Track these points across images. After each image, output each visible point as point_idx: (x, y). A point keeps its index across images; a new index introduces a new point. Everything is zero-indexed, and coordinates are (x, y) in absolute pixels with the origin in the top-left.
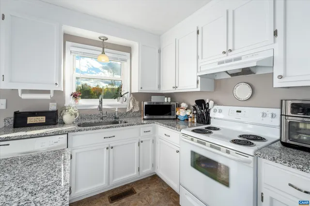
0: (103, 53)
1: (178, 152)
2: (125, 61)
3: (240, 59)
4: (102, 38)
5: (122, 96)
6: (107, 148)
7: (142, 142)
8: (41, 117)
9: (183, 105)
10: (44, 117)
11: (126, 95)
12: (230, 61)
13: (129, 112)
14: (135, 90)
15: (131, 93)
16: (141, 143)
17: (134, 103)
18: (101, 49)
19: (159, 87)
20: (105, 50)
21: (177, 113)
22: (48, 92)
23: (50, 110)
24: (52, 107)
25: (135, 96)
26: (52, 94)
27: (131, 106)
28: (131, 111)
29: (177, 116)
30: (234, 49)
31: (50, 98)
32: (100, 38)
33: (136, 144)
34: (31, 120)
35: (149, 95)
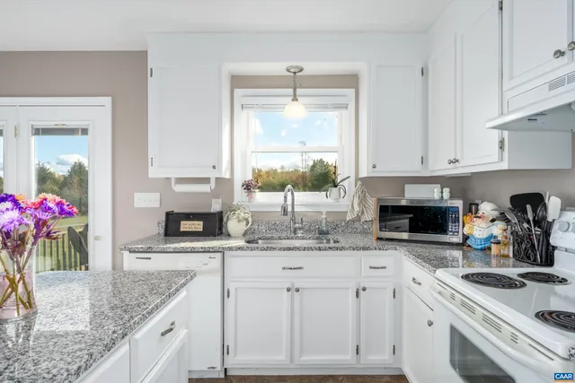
0: (295, 99)
1: (431, 324)
2: (345, 107)
4: (293, 70)
5: (336, 186)
6: (288, 290)
7: (364, 289)
8: (197, 222)
9: (487, 208)
10: (201, 223)
11: (345, 183)
13: (353, 221)
15: (357, 179)
16: (361, 292)
17: (362, 201)
18: (290, 91)
19: (424, 160)
20: (299, 91)
21: (466, 231)
22: (206, 180)
23: (212, 211)
24: (216, 207)
26: (213, 184)
27: (358, 208)
28: (358, 219)
29: (466, 238)
31: (209, 191)
32: (288, 70)
33: (352, 293)
34: (186, 226)
35: (400, 182)
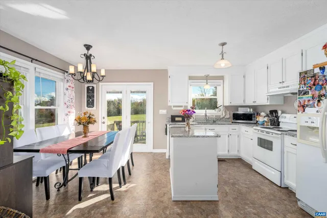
0: (207, 84)
1: (252, 139)
2: (220, 85)
3: (288, 87)
4: (206, 75)
5: (217, 108)
7: (231, 135)
8: (180, 118)
9: (263, 114)
11: (220, 107)
12: (284, 87)
13: (222, 118)
14: (227, 104)
15: (223, 106)
17: (225, 112)
18: (206, 81)
19: (244, 101)
20: (208, 81)
21: (257, 120)
25: (227, 108)
27: (224, 114)
28: (224, 117)
29: (257, 122)
30: (286, 81)
33: (227, 136)
35: (237, 107)
